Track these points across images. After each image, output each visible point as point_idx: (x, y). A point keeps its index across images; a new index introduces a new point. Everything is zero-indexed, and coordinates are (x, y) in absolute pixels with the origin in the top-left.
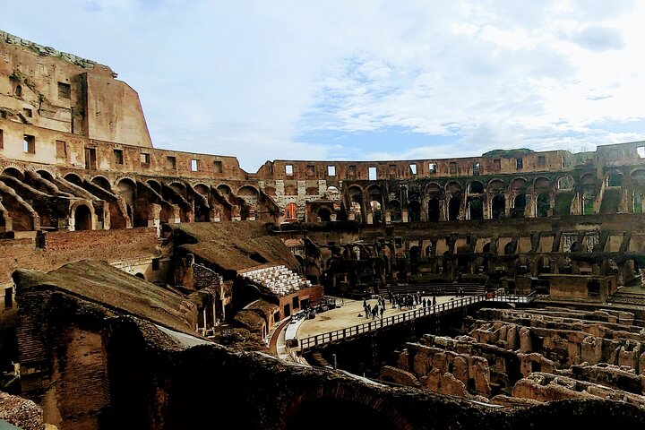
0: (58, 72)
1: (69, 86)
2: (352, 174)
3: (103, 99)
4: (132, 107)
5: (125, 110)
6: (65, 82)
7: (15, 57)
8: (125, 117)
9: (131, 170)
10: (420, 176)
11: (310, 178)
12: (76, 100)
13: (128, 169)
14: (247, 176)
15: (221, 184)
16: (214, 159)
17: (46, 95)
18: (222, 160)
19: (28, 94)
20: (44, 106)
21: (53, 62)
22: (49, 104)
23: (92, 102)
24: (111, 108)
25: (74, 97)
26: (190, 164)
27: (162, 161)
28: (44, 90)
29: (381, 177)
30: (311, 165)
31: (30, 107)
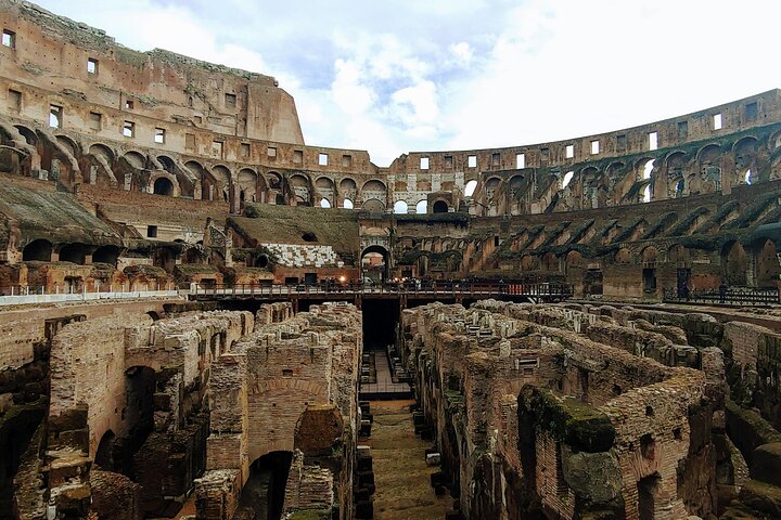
0: (226, 84)
1: (234, 96)
2: (496, 164)
3: (261, 105)
4: (288, 111)
5: (280, 114)
6: (231, 93)
7: (188, 74)
8: (281, 121)
9: (257, 162)
10: (578, 160)
11: (447, 171)
12: (240, 108)
13: (255, 162)
14: (377, 170)
15: (346, 177)
16: (343, 153)
17: (215, 105)
18: (352, 154)
19: (198, 104)
20: (213, 114)
21: (221, 77)
22: (217, 112)
23: (251, 108)
24: (268, 113)
25: (238, 106)
26: (318, 158)
27: (289, 154)
28: (213, 100)
29: (530, 166)
30: (448, 156)
31: (201, 115)
